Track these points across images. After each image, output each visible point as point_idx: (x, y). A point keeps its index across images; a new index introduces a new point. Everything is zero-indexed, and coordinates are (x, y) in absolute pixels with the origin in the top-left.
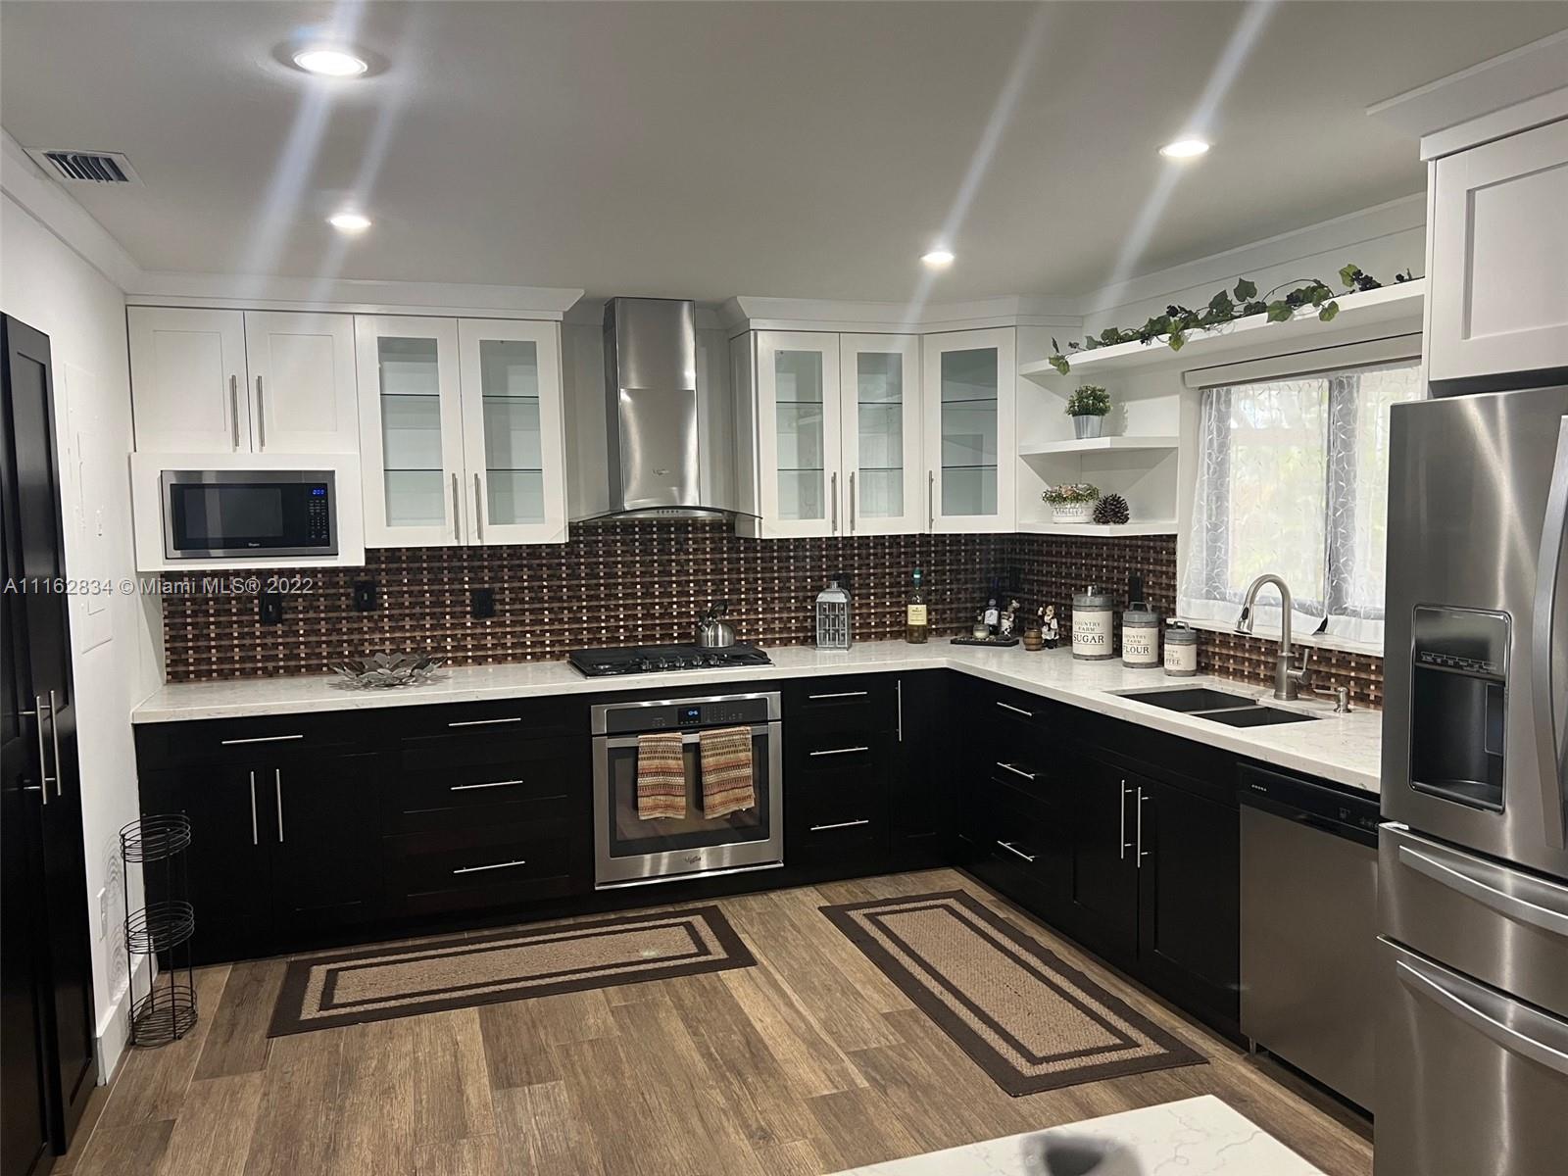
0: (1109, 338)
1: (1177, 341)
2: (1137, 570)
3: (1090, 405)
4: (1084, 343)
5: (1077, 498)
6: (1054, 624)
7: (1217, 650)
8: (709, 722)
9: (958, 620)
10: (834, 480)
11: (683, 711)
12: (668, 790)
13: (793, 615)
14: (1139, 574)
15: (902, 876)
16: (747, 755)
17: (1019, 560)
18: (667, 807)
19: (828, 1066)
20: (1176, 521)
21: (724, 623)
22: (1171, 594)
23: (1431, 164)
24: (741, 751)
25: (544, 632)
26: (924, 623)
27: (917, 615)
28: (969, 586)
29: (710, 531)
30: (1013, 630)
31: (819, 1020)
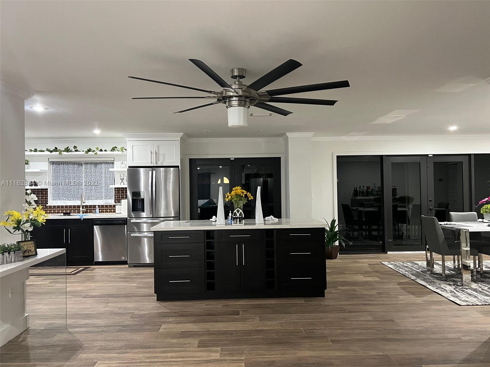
0: (36, 150)
1: (60, 153)
4: (29, 151)
20: (47, 186)
22: (46, 200)
23: (127, 141)
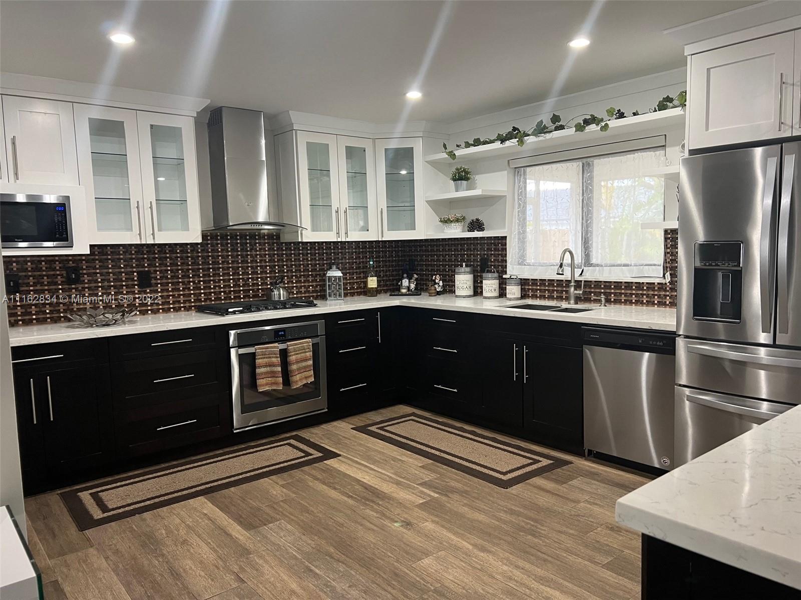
0: (477, 143)
1: (521, 142)
2: (485, 254)
3: (462, 176)
4: (463, 145)
5: (457, 220)
6: (441, 283)
7: (530, 287)
8: (290, 337)
9: (387, 285)
10: (337, 212)
11: (276, 332)
12: (273, 374)
13: (311, 284)
14: (486, 256)
15: (381, 411)
16: (310, 354)
17: (414, 255)
18: (272, 384)
19: (413, 491)
20: (506, 230)
21: (284, 288)
22: (504, 264)
23: (689, 58)
24: (307, 352)
25: (179, 295)
26: (376, 286)
27: (372, 282)
28: (391, 268)
29: (268, 239)
30: (416, 289)
31: (392, 473)
